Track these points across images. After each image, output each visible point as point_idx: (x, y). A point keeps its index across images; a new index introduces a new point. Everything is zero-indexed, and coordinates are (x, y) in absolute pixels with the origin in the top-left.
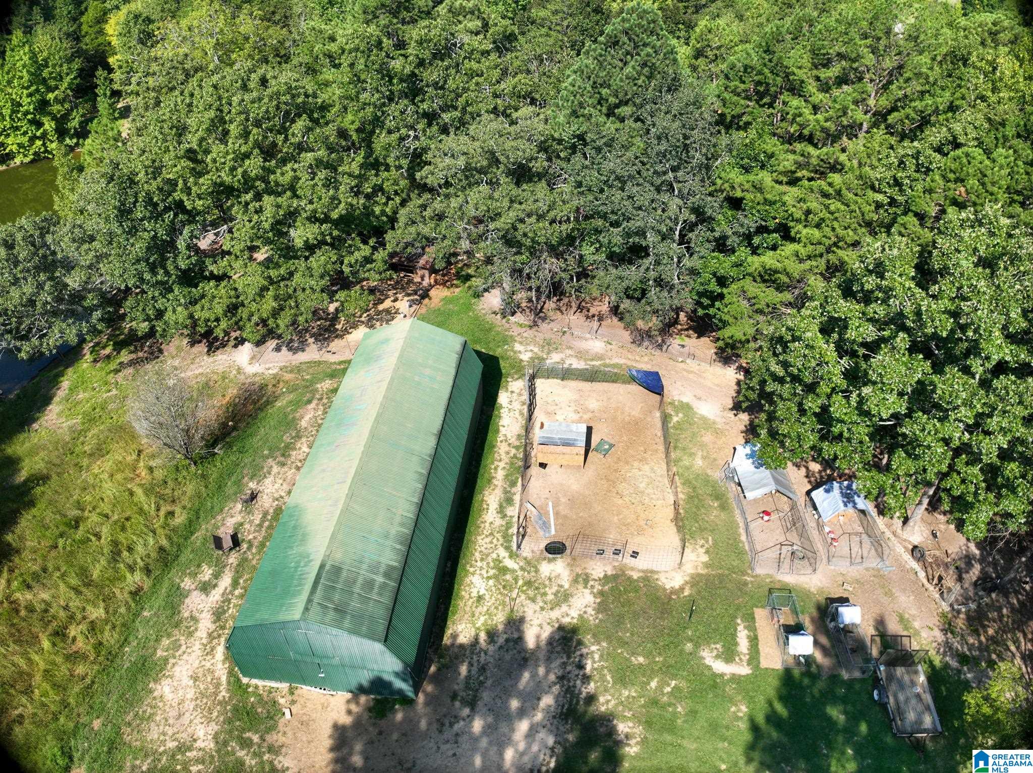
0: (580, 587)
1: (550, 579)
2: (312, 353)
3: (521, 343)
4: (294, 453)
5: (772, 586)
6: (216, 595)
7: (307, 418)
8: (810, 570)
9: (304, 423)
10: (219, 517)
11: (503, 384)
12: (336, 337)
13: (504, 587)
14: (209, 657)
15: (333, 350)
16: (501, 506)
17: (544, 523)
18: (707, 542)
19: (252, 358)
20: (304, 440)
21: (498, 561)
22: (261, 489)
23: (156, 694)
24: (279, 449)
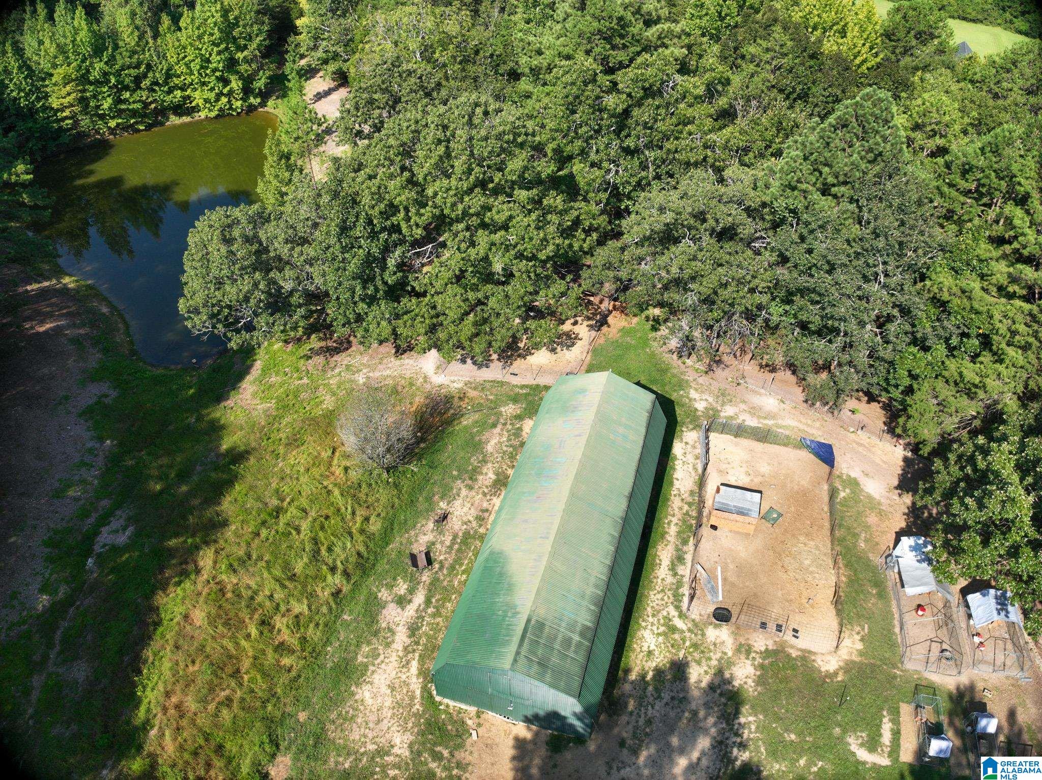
0: (743, 657)
1: (715, 644)
2: (495, 372)
3: (696, 390)
4: (481, 477)
5: (919, 682)
6: (410, 611)
7: (493, 442)
8: (955, 672)
9: (490, 448)
10: (412, 533)
11: (677, 434)
12: (519, 356)
13: (672, 646)
14: (405, 670)
15: (516, 372)
16: (673, 563)
17: (713, 587)
18: (863, 629)
19: (438, 368)
20: (490, 465)
21: (668, 619)
22: (451, 510)
23: (357, 697)
24: (467, 472)
